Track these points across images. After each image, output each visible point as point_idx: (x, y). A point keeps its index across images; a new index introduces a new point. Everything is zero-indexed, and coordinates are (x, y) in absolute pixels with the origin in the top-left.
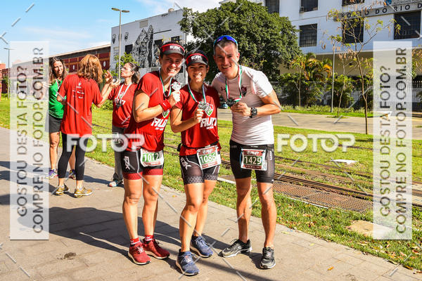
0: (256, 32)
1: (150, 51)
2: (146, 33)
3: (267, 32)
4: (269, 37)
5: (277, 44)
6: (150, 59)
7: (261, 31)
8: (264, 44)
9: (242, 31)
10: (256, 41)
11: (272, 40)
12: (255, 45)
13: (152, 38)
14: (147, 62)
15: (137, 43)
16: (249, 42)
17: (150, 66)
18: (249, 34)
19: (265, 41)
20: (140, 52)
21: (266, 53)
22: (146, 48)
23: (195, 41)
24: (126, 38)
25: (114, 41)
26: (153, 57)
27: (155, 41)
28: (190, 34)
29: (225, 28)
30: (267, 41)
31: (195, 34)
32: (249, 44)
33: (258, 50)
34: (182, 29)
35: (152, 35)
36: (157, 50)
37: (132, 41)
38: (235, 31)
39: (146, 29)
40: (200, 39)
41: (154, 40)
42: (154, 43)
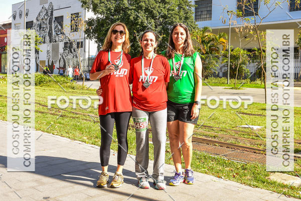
0: (154, 8)
1: (51, 28)
2: (46, 10)
3: (164, 8)
4: (166, 13)
5: (174, 20)
6: (50, 34)
7: (159, 7)
8: (161, 20)
9: (140, 8)
10: (153, 17)
11: (170, 16)
12: (153, 20)
13: (52, 14)
14: (47, 38)
15: (37, 20)
16: (147, 17)
17: (50, 42)
18: (147, 10)
19: (162, 17)
20: (40, 28)
21: (163, 28)
22: (46, 24)
23: (95, 17)
24: (27, 14)
25: (14, 17)
26: (54, 33)
27: (55, 18)
28: (90, 10)
29: (124, 4)
30: (164, 17)
31: (95, 10)
32: (147, 19)
33: (155, 25)
34: (82, 6)
35: (52, 12)
36: (57, 26)
37: (32, 17)
38: (134, 8)
39: (47, 6)
40: (100, 16)
41: (54, 16)
42: (54, 19)
